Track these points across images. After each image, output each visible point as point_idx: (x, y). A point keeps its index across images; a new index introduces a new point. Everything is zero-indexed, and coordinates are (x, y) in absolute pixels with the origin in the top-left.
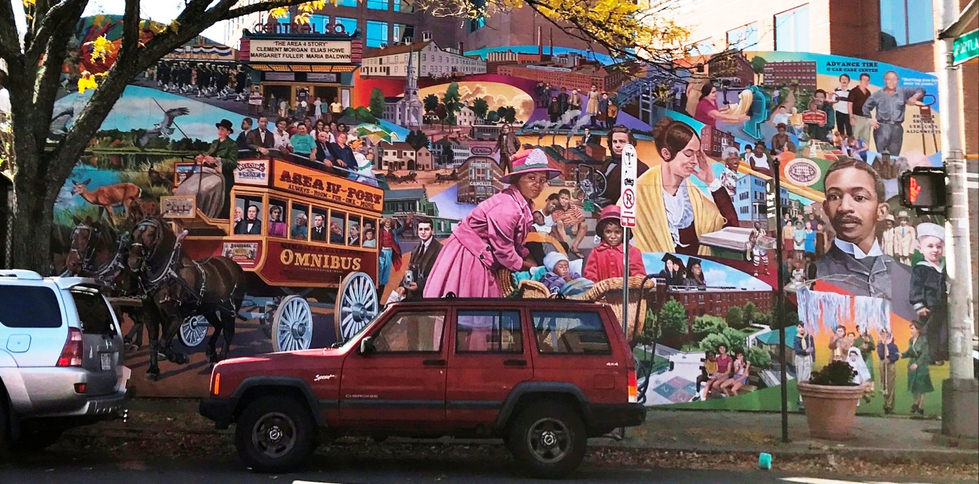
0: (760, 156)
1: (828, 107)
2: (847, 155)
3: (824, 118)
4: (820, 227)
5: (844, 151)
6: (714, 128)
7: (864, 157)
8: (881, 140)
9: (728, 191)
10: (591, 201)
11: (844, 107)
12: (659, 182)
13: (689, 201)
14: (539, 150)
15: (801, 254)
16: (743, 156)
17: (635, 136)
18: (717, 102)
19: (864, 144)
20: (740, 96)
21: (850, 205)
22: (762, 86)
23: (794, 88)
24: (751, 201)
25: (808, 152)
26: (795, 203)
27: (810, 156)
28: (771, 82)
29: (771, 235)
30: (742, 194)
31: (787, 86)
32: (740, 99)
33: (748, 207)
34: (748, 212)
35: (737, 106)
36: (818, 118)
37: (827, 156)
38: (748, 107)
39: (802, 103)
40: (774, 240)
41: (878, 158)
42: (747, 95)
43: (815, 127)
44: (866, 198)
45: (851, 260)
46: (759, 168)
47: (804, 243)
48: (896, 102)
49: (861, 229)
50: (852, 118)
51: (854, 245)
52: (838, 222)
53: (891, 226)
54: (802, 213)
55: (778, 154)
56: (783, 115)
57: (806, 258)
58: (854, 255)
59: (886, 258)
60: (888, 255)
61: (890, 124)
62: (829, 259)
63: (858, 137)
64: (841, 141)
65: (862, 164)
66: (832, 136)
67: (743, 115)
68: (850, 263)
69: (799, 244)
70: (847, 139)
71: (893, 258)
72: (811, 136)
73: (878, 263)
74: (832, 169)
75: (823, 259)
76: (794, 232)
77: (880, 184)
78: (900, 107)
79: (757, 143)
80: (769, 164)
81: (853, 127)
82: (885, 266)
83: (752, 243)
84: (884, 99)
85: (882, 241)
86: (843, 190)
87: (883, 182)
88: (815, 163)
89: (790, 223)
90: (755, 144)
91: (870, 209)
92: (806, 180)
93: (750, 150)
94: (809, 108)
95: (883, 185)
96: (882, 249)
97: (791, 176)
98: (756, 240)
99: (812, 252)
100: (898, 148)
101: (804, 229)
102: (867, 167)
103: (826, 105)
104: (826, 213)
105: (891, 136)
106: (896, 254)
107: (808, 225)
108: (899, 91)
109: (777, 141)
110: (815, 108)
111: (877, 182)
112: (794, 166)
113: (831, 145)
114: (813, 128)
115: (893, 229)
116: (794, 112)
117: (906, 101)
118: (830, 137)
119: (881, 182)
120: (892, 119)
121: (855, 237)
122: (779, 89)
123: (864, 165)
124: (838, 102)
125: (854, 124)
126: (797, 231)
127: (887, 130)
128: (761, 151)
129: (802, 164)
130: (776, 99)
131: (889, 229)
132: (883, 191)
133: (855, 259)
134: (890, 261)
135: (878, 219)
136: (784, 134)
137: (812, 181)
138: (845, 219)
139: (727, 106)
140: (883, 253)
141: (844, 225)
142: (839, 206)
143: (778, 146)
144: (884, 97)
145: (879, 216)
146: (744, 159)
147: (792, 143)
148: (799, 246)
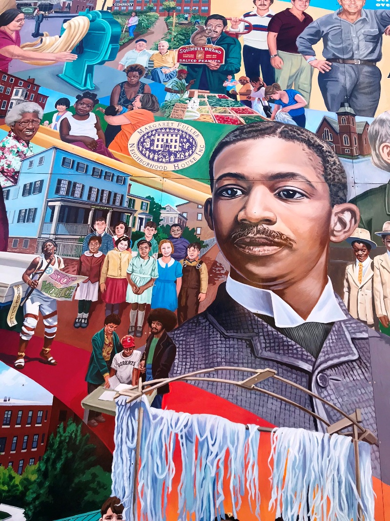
0: (81, 116)
1: (228, 40)
2: (264, 116)
3: (219, 57)
4: (193, 253)
5: (258, 109)
6: (2, 73)
7: (300, 117)
8: (334, 89)
9: (2, 180)
11: (260, 41)
15: (141, 314)
16: (49, 117)
18: (21, 34)
19: (298, 97)
20: (65, 25)
21: (267, 209)
22: (110, 11)
23: (167, 13)
24: (47, 198)
25: (183, 109)
26: (142, 202)
27: (186, 117)
28: (126, 6)
29: (76, 268)
30: (31, 184)
31: (156, 11)
32: (65, 30)
33: (36, 209)
34: (33, 221)
35: (56, 40)
36: (208, 56)
37: (222, 117)
38: (77, 41)
39: (180, 34)
40: (81, 279)
41: (329, 121)
42: (79, 24)
43: (201, 70)
44: (303, 195)
45: (263, 332)
46: (77, 138)
47: (152, 287)
48: (363, 31)
49: (290, 258)
50: (275, 56)
51: (273, 294)
52: (236, 243)
53: (365, 253)
54: (155, 224)
55: (119, 115)
56: (141, 52)
57: (152, 325)
58: (273, 319)
59: (355, 327)
60: (359, 321)
61: (353, 64)
62: (210, 327)
63: (288, 87)
64: (253, 92)
65: (295, 132)
66: (233, 84)
67: (65, 53)
68: (262, 338)
69: (138, 291)
70: (263, 89)
71: (373, 328)
72: (190, 85)
73: (334, 341)
74: (228, 140)
75: (195, 327)
76: (130, 262)
77: (334, 167)
78: (371, 39)
79: (82, 95)
80: (98, 130)
81: (277, 71)
82: (354, 349)
83: (28, 286)
84: (338, 27)
85: (343, 286)
86: (251, 178)
87: (341, 164)
88: (194, 130)
89: (126, 243)
90: (78, 97)
91: (313, 216)
92: (172, 159)
93: (64, 107)
94: (192, 41)
95: (341, 170)
96: (345, 306)
97: (141, 152)
98: (38, 280)
99: (168, 308)
100: (372, 103)
101: (155, 257)
102: (305, 137)
103: (226, 37)
104: (209, 225)
105: (357, 82)
106: (380, 318)
107: (166, 248)
108: (367, 16)
109: (123, 94)
110: (203, 42)
111: (328, 163)
112: (149, 135)
113: (229, 98)
114: (196, 72)
115: (368, 260)
116: (162, 48)
117: (383, 30)
118: (231, 85)
119: (338, 163)
120: (355, 57)
121: (275, 276)
122: (139, 16)
123: (299, 132)
124: (248, 32)
125: (280, 66)
126: (139, 262)
127: (347, 74)
128: (88, 109)
129: (168, 130)
130: (131, 29)
131: (360, 260)
132: (341, 181)
133: (273, 330)
134: (365, 335)
135: (333, 238)
136: (138, 82)
137: (184, 162)
138: (253, 238)
139: (39, 39)
140: (346, 315)
141: (250, 249)
142: (241, 210)
143: (122, 101)
144: (340, 25)
145: (335, 233)
146: (51, 122)
147: (152, 96)
148: (139, 294)
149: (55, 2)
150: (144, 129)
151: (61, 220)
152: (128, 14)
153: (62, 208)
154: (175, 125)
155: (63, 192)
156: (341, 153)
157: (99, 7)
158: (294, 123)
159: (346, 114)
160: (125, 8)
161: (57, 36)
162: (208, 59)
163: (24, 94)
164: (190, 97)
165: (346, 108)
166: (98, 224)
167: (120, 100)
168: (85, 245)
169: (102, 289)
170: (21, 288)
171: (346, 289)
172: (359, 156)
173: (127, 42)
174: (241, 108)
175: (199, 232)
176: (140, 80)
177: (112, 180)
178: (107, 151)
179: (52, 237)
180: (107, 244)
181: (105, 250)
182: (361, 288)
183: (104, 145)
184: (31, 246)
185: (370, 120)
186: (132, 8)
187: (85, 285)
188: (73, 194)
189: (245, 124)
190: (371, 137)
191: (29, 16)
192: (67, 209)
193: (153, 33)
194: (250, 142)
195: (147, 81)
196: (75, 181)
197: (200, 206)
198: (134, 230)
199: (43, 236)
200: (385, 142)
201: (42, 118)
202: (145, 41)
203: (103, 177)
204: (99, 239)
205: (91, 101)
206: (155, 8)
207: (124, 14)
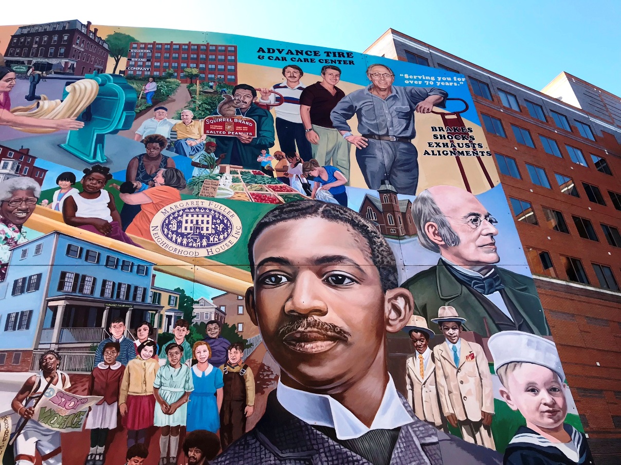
0: (90, 193)
1: (259, 112)
2: (304, 194)
3: (251, 129)
4: (235, 355)
5: (297, 187)
7: (341, 196)
8: (373, 166)
11: (294, 114)
19: (337, 174)
20: (69, 89)
21: (316, 297)
22: (123, 75)
23: (189, 80)
24: (46, 296)
25: (213, 186)
26: (170, 296)
27: (218, 195)
28: (141, 70)
29: (87, 386)
30: (24, 279)
31: (176, 77)
32: (68, 93)
33: (31, 312)
34: (27, 328)
35: (57, 105)
36: (238, 128)
37: (258, 195)
38: (82, 107)
39: (206, 104)
40: (93, 401)
41: (371, 199)
42: (86, 88)
43: (232, 143)
44: (353, 280)
45: (324, 448)
46: (85, 221)
47: (186, 404)
48: (395, 107)
49: (346, 354)
50: (310, 130)
51: (331, 399)
52: (285, 340)
53: (424, 343)
54: (187, 322)
55: (138, 192)
56: (161, 121)
57: (189, 453)
58: (333, 430)
59: (423, 430)
60: (426, 423)
61: (388, 140)
62: (261, 449)
63: (326, 163)
64: (290, 168)
65: (337, 211)
66: (268, 159)
67: (69, 120)
68: (323, 455)
69: (169, 410)
70: (301, 165)
71: (442, 429)
72: (220, 160)
73: (403, 449)
74: (268, 221)
75: (242, 451)
76: (158, 373)
77: (381, 248)
78: (404, 116)
79: (91, 169)
80: (112, 211)
81: (312, 146)
82: (425, 457)
83: (20, 416)
84: (370, 103)
85: (405, 384)
86: (296, 263)
87: (388, 245)
88: (228, 209)
89: (151, 348)
90: (86, 171)
91: (366, 303)
92: (205, 243)
93: (68, 183)
94: (220, 112)
95: (389, 251)
96: (410, 406)
97: (167, 236)
98: (34, 407)
99: (209, 429)
100: (411, 181)
101: (188, 364)
102: (349, 217)
103: (256, 109)
104: (252, 319)
105: (395, 160)
106: (448, 416)
107: (202, 352)
108: (397, 93)
109: (141, 168)
110: (231, 113)
111: (375, 244)
112: (176, 216)
113: (265, 175)
114: (226, 145)
115: (428, 351)
116: (185, 117)
117: (414, 107)
118: (265, 161)
119: (385, 244)
120: (391, 133)
121: (331, 377)
122: (157, 82)
123: (342, 211)
124: (280, 104)
125: (316, 141)
126: (168, 372)
127: (384, 151)
128: (98, 185)
129: (197, 210)
130: (149, 96)
131: (420, 351)
132: (390, 263)
133: (335, 443)
134: (434, 439)
135: (389, 328)
136: (159, 155)
137: (218, 246)
138: (304, 332)
139: (34, 103)
140: (412, 417)
141: (301, 346)
142: (287, 300)
143: (141, 176)
144: (372, 101)
145: (390, 322)
146: (51, 201)
147: (177, 170)
148: (170, 414)
149: (54, 61)
150: (169, 209)
151: (65, 324)
152: (145, 80)
153: (67, 308)
154: (206, 204)
155: (68, 287)
156: (386, 233)
157: (109, 70)
158: (336, 202)
159: (387, 191)
160: (140, 73)
161: (58, 101)
162: (238, 131)
163: (15, 168)
164: (222, 173)
165: (387, 185)
166: (115, 327)
167: (138, 175)
168: (99, 354)
169: (122, 411)
170: (9, 420)
171: (408, 387)
172: (406, 237)
173: (144, 109)
174: (279, 185)
175: (240, 329)
176: (162, 153)
177: (131, 271)
178: (124, 235)
179: (54, 347)
180: (127, 351)
181: (125, 359)
182: (424, 384)
183: (120, 228)
184: (23, 361)
185: (412, 198)
186: (149, 73)
187: (100, 408)
188: (81, 290)
189: (284, 203)
190: (415, 216)
191: (21, 76)
192: (73, 310)
193: (174, 101)
194: (291, 222)
195: (171, 154)
196: (84, 273)
197: (240, 298)
198: (161, 331)
199: (40, 346)
200: (429, 221)
201: (38, 196)
202: (166, 110)
203: (120, 268)
204: (117, 345)
205: (102, 176)
206: (176, 74)
207: (140, 80)
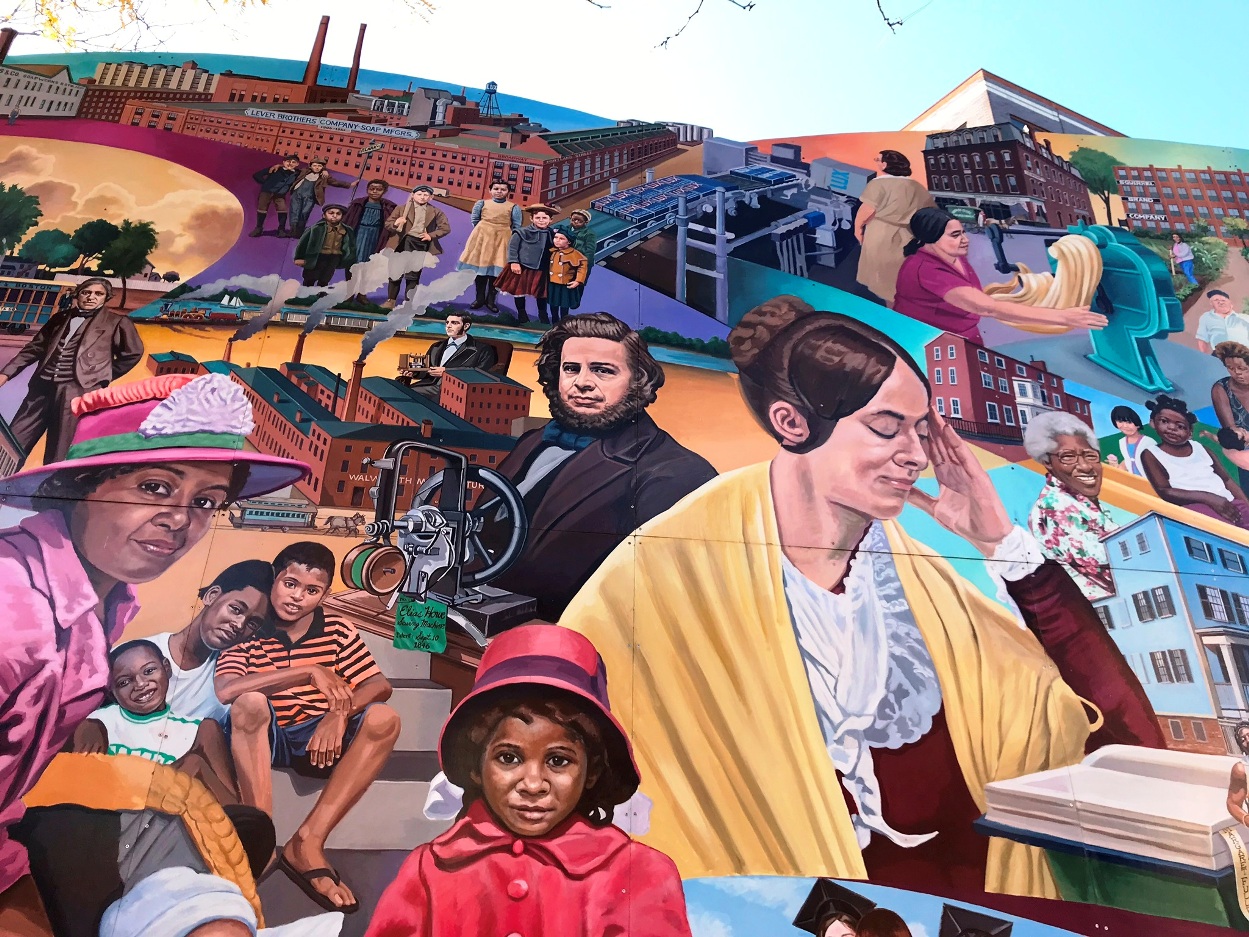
6: (974, 344)
9: (1080, 581)
10: (435, 602)
12: (763, 528)
13: (908, 617)
14: (221, 379)
16: (1110, 445)
17: (659, 353)
18: (972, 262)
22: (1127, 228)
23: (1239, 241)
24: (1194, 626)
28: (1153, 220)
30: (1146, 594)
31: (1216, 234)
32: (1056, 261)
33: (1183, 652)
34: (1190, 679)
35: (1048, 282)
38: (1089, 289)
42: (1079, 251)
56: (1227, 316)
67: (1080, 310)
79: (1156, 402)
90: (1150, 405)
93: (1132, 426)
109: (1236, 404)
122: (1188, 243)
128: (1182, 432)
130: (1186, 268)
146: (1120, 458)
149: (1009, 201)
151: (1244, 675)
152: (1166, 237)
153: (1234, 648)
155: (1220, 613)
157: (1101, 220)
160: (1153, 225)
161: (1047, 274)
163: (1039, 395)
170: (1237, 836)
173: (1191, 294)
184: (1211, 736)
186: (1167, 225)
188: (1242, 619)
191: (970, 226)
193: (1231, 279)
196: (1234, 591)
199: (1225, 713)
201: (1098, 448)
202: (1226, 295)
205: (1179, 415)
206: (1212, 228)
207: (1158, 237)
